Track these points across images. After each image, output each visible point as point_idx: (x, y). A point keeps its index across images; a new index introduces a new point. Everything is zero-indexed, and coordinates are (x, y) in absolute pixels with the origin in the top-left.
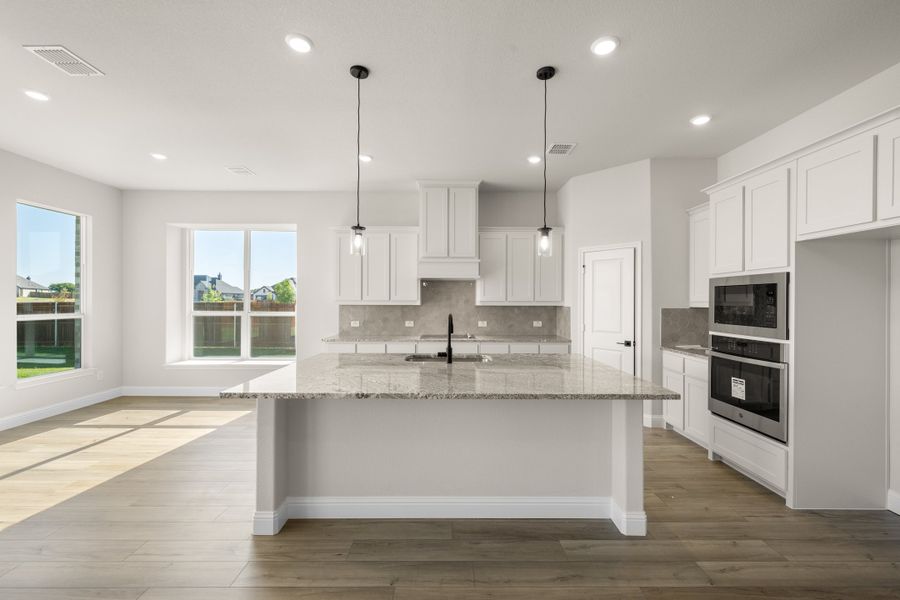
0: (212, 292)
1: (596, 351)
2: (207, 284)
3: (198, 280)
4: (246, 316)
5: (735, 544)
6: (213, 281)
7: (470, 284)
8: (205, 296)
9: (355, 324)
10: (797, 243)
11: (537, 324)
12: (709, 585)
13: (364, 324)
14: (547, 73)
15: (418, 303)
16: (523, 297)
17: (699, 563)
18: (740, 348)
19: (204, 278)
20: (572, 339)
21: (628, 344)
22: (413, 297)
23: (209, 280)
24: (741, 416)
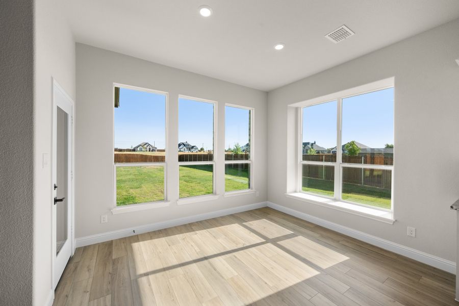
0: (312, 149)
2: (310, 146)
3: (305, 144)
4: (339, 166)
6: (312, 144)
8: (309, 151)
19: (308, 143)
23: (310, 144)
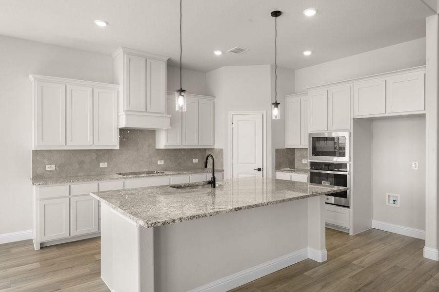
1: (239, 175)
5: (353, 253)
7: (152, 133)
9: (50, 167)
10: (354, 119)
11: (195, 161)
12: (363, 269)
13: (61, 167)
14: (276, 14)
15: (118, 148)
16: (192, 142)
17: (353, 263)
18: (326, 167)
20: (224, 169)
21: (259, 170)
22: (113, 142)
24: (328, 199)
